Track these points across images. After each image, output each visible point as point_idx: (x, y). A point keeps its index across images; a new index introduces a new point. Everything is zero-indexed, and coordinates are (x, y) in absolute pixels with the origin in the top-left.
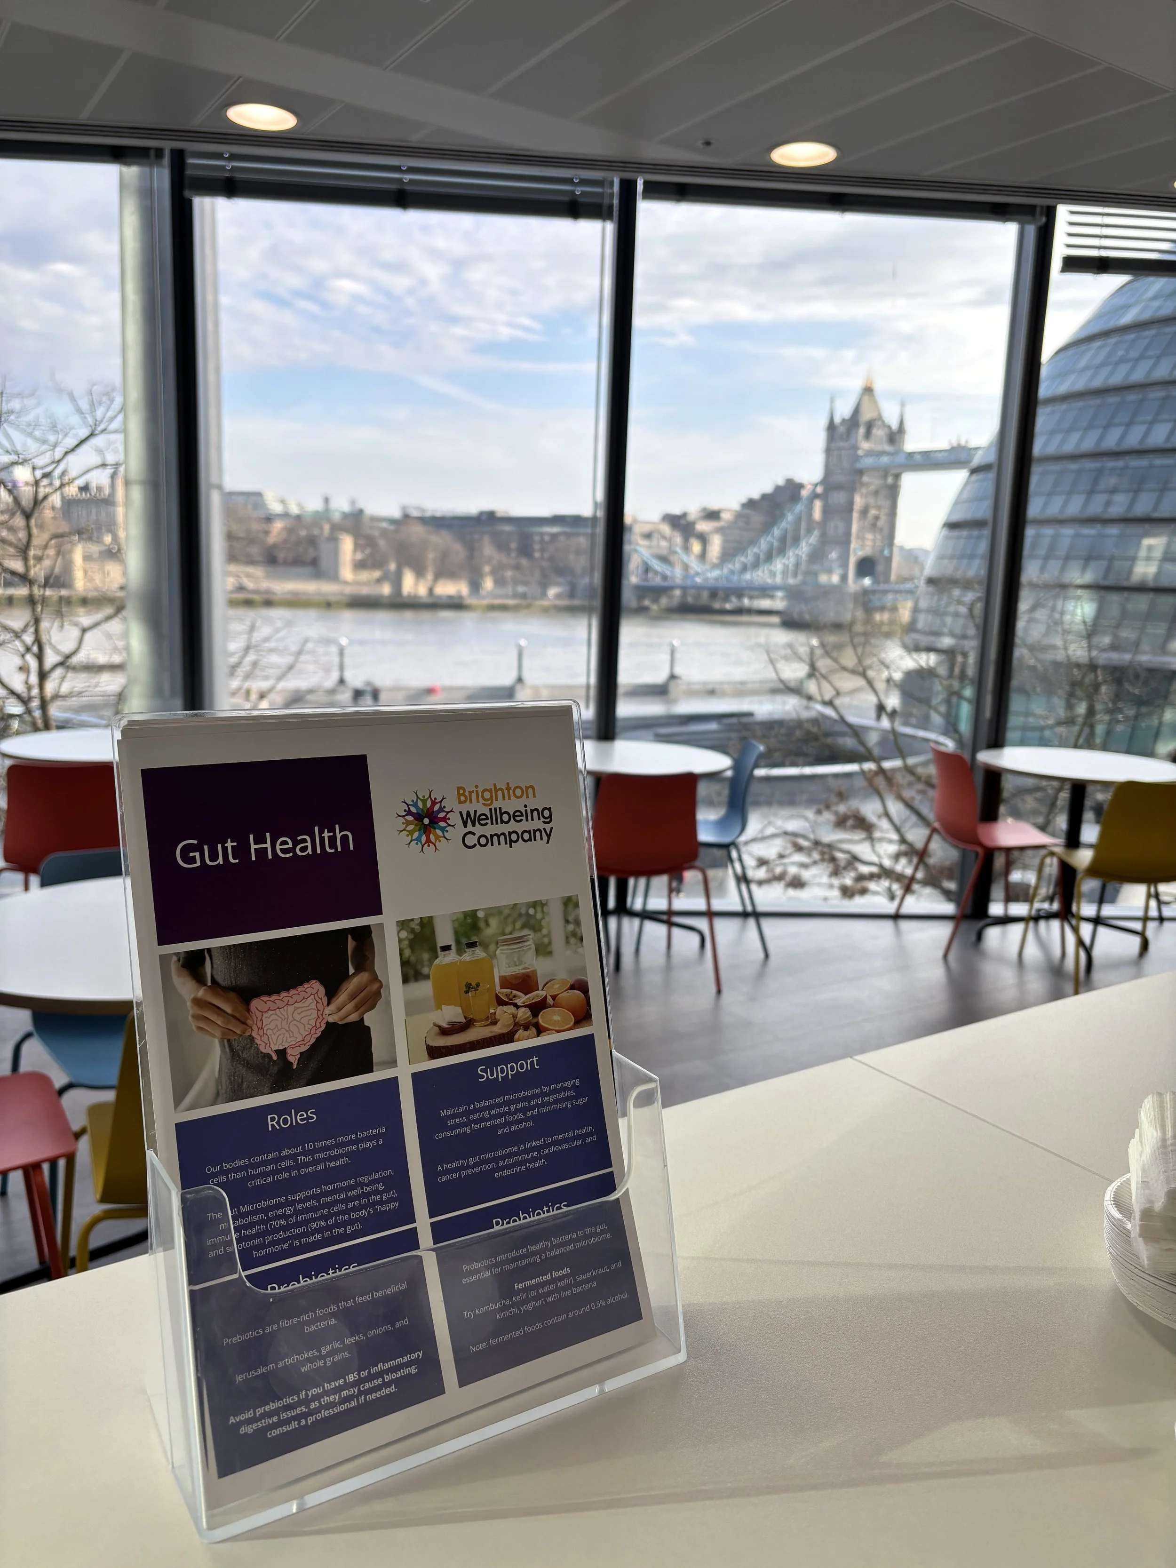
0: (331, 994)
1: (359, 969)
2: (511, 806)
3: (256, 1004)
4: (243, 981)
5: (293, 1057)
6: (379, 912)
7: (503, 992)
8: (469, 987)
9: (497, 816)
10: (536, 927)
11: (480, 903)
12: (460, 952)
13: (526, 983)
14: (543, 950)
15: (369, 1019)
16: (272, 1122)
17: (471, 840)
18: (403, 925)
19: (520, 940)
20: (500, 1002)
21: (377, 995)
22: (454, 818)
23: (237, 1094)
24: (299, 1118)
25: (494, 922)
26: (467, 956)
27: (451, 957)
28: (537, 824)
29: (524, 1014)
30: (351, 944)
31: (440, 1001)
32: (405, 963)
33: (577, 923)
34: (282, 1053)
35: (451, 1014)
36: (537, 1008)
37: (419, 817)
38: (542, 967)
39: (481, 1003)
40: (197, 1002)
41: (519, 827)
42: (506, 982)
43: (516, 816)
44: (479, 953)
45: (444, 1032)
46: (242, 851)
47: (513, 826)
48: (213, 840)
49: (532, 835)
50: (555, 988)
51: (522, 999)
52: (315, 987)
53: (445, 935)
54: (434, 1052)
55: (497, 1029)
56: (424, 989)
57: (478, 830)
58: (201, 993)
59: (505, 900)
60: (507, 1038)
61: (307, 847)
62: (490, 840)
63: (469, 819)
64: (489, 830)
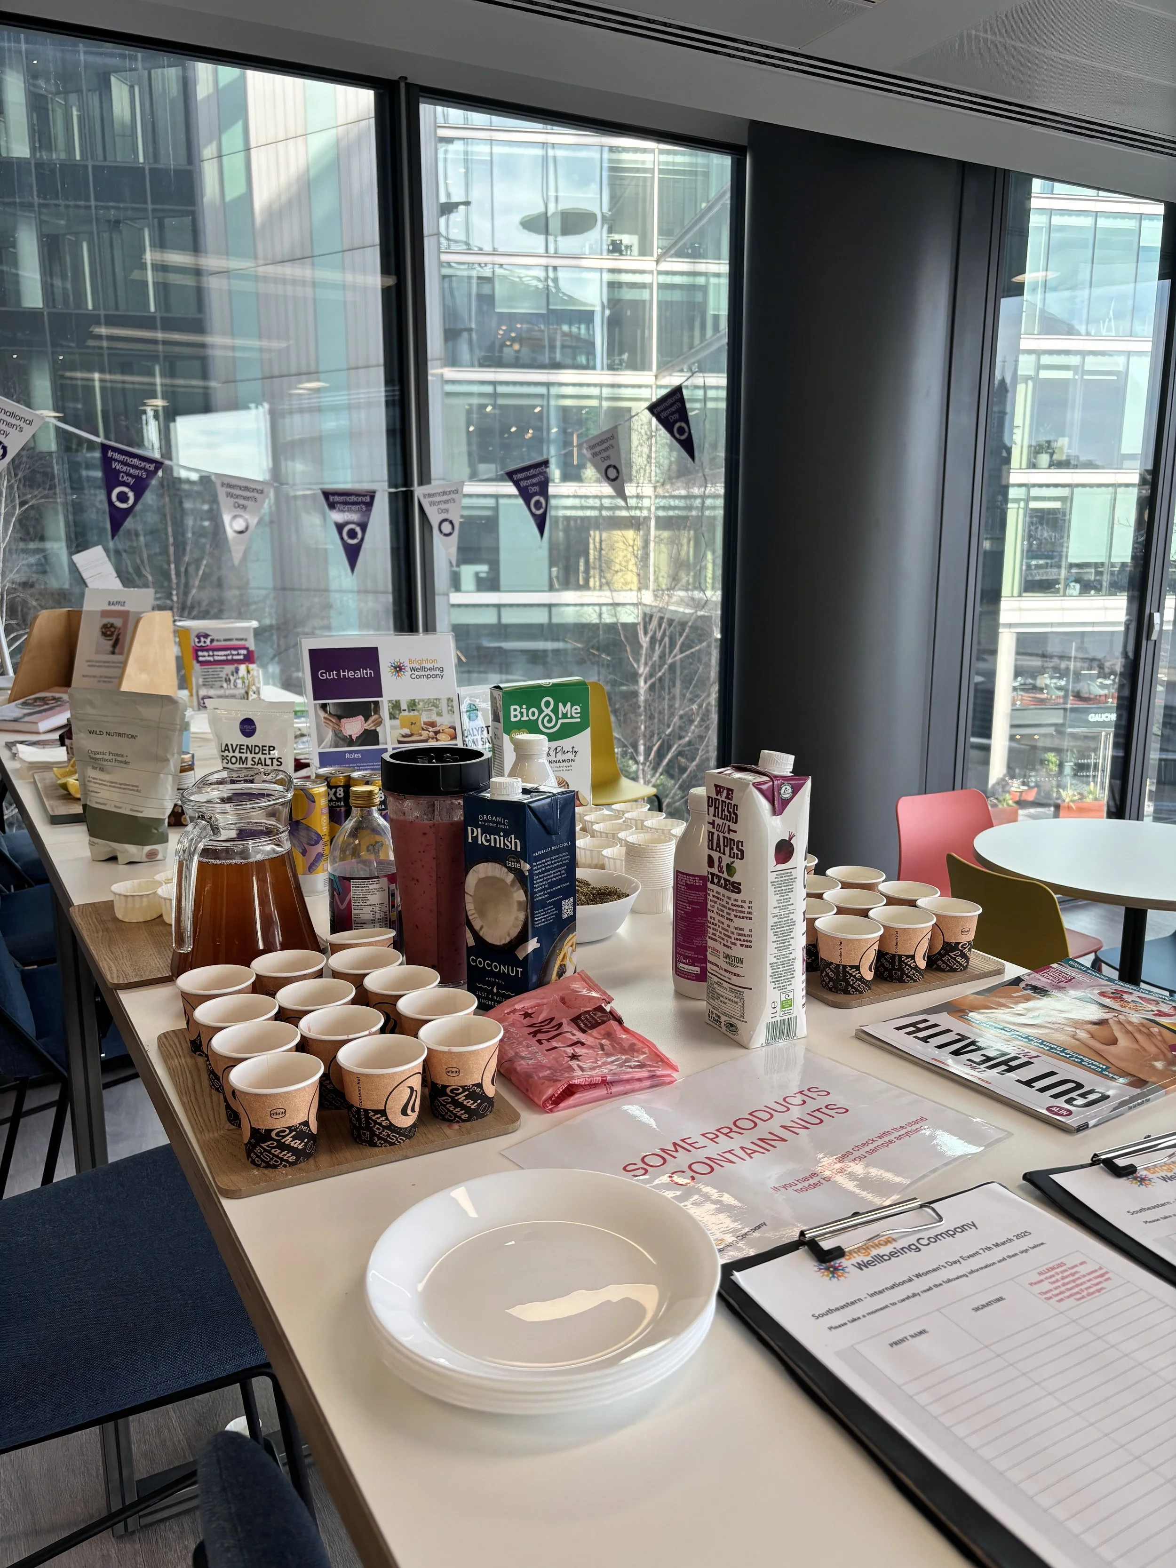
0: (366, 720)
1: (375, 713)
2: (428, 666)
3: (342, 720)
4: (339, 713)
5: (354, 738)
6: (381, 696)
7: (424, 726)
8: (412, 723)
9: (423, 669)
10: (437, 707)
11: (417, 697)
12: (409, 712)
13: (433, 724)
14: (439, 714)
15: (378, 729)
16: (347, 756)
17: (413, 676)
18: (390, 701)
19: (430, 710)
20: (423, 729)
21: (381, 722)
22: (408, 669)
23: (337, 746)
24: (356, 756)
25: (421, 703)
26: (412, 713)
27: (406, 713)
28: (438, 672)
29: (431, 734)
30: (372, 706)
31: (402, 727)
32: (390, 714)
33: (452, 707)
34: (350, 736)
35: (406, 731)
36: (436, 733)
37: (395, 668)
38: (439, 720)
39: (416, 729)
40: (325, 718)
41: (431, 673)
42: (425, 723)
43: (430, 669)
44: (416, 713)
45: (403, 736)
46: (338, 674)
47: (429, 672)
48: (329, 671)
49: (436, 676)
50: (443, 727)
51: (431, 729)
52: (361, 717)
53: (404, 706)
54: (400, 742)
55: (422, 738)
56: (397, 722)
57: (416, 673)
58: (326, 715)
59: (425, 697)
60: (426, 741)
61: (358, 675)
62: (420, 677)
63: (413, 669)
64: (420, 673)
